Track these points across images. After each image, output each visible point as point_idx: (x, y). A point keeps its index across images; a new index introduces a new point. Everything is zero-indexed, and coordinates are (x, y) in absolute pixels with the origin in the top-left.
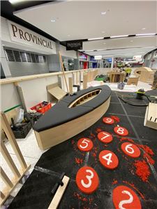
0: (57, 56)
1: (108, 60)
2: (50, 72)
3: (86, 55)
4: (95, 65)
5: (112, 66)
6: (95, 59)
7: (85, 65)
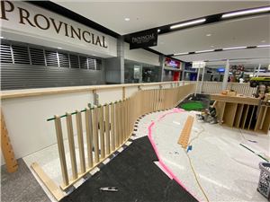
0: (117, 60)
1: (217, 70)
2: (108, 83)
3: (178, 62)
4: (193, 76)
5: (226, 79)
6: (193, 67)
7: (176, 75)
